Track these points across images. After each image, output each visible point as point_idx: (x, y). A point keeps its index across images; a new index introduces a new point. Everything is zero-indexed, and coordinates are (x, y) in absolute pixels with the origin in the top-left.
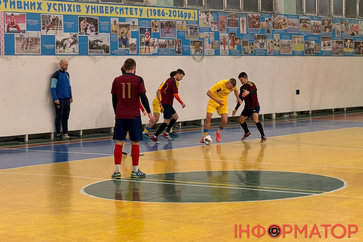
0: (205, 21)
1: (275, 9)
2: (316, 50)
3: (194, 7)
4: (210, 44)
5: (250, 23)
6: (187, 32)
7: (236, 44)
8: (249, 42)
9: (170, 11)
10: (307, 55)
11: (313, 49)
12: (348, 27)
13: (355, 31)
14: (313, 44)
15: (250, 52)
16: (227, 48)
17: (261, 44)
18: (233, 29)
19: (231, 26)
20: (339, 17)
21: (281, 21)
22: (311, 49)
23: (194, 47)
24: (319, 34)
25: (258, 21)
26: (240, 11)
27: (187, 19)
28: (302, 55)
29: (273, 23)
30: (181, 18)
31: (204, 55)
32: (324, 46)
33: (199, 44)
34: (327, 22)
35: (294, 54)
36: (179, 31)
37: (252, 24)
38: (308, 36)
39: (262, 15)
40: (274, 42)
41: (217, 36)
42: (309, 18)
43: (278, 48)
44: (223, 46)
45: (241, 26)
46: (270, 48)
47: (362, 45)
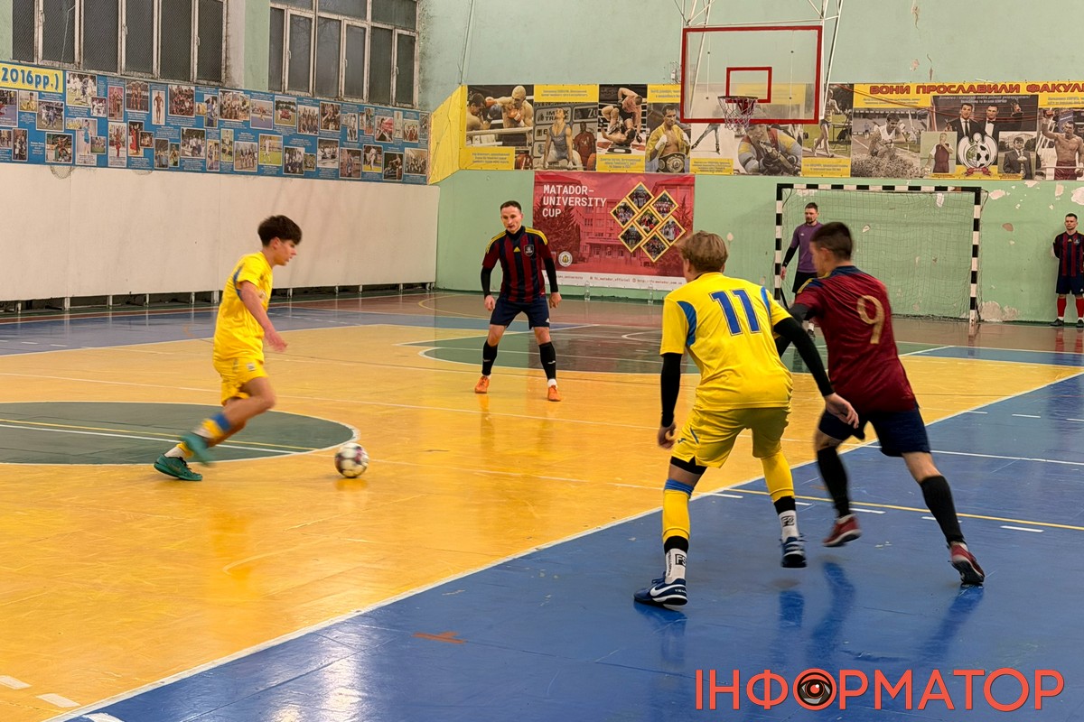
0: (79, 94)
1: (226, 77)
2: (307, 167)
3: (57, 64)
4: (88, 142)
5: (174, 104)
6: (40, 116)
7: (142, 145)
8: (169, 143)
9: (5, 70)
10: (289, 176)
11: (301, 164)
12: (373, 124)
13: (386, 130)
14: (300, 153)
15: (171, 163)
16: (123, 153)
17: (194, 148)
18: (138, 115)
19: (133, 108)
20: (355, 100)
21: (237, 103)
22: (296, 163)
23: (54, 147)
24: (313, 134)
25: (190, 100)
26: (152, 78)
27: (40, 88)
28: (278, 173)
29: (221, 107)
30: (27, 86)
31: (74, 164)
32: (323, 158)
33: (64, 143)
34: (330, 109)
35: (261, 172)
36: (23, 113)
37: (178, 104)
38: (291, 137)
39: (199, 90)
40: (222, 146)
41: (102, 126)
42: (294, 100)
43: (229, 157)
44: (115, 148)
45: (154, 108)
46: (214, 158)
47: (398, 159)
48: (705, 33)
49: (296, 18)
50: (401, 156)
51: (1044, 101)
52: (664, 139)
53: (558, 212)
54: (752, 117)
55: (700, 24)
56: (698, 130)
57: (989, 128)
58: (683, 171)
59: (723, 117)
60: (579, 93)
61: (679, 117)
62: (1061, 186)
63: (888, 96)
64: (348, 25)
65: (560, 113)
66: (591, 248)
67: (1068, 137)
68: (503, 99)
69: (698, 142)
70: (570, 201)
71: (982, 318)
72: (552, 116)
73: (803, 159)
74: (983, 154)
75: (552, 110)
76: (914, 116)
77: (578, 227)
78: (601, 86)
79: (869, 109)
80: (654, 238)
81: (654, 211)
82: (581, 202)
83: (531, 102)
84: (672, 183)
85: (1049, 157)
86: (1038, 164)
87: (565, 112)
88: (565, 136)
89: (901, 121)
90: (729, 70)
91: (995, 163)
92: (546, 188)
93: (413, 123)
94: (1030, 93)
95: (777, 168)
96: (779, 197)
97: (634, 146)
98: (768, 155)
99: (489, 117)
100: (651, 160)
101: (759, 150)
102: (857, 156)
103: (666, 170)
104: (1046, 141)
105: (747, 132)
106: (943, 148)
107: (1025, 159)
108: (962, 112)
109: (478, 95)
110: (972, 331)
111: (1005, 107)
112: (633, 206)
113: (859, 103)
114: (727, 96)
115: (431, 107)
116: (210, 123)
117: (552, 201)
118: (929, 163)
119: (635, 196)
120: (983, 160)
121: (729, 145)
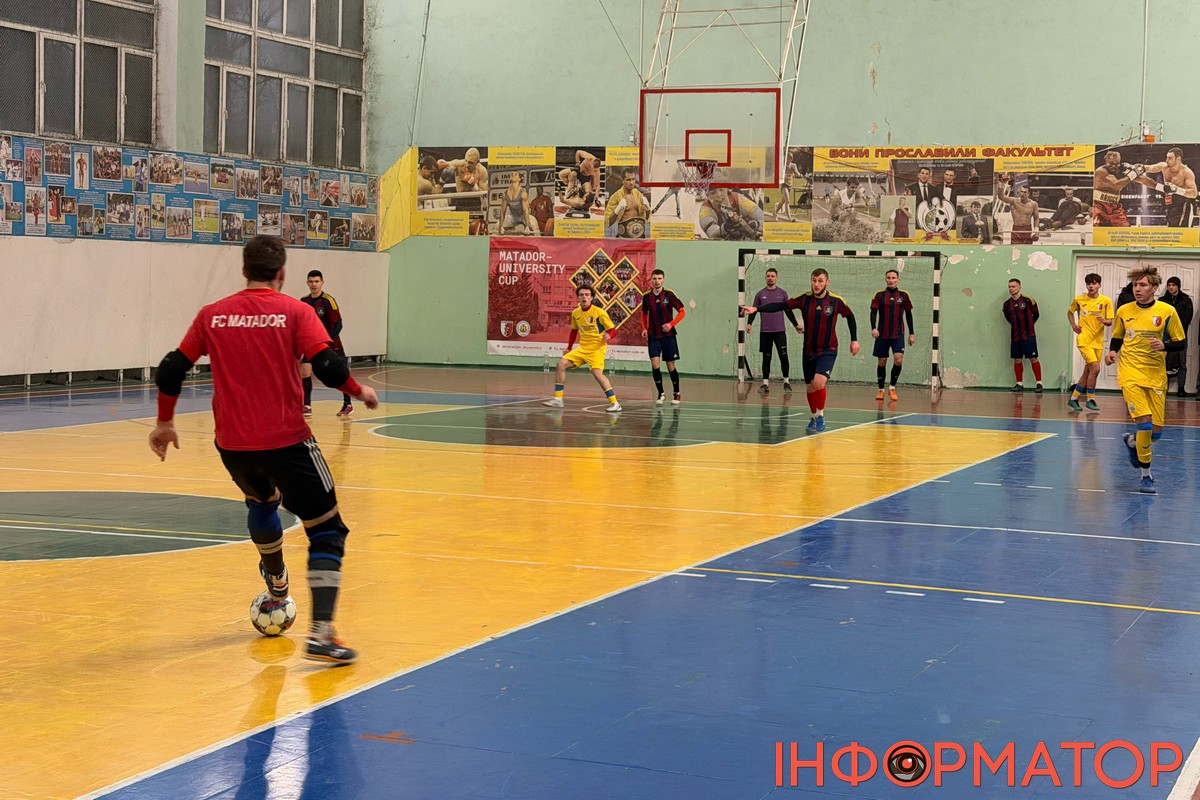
1: (157, 138)
2: (246, 233)
4: (2, 209)
5: (99, 167)
7: (63, 211)
8: (94, 209)
10: (227, 244)
11: (239, 231)
12: (317, 187)
13: (331, 195)
14: (239, 219)
15: (96, 230)
16: (42, 221)
17: (122, 214)
19: (53, 171)
20: (298, 163)
21: (169, 166)
22: (234, 229)
24: (252, 199)
25: (116, 163)
26: (74, 139)
28: (215, 241)
29: (152, 170)
32: (264, 224)
34: (271, 173)
35: (196, 239)
37: (104, 167)
38: (228, 202)
39: (126, 151)
40: (153, 212)
41: (18, 191)
42: (231, 162)
43: (161, 224)
44: (32, 214)
45: (77, 171)
46: (143, 225)
47: (345, 225)
48: (663, 95)
49: (234, 76)
50: (348, 222)
51: (1000, 165)
52: (623, 203)
53: (514, 280)
54: (713, 181)
55: (658, 86)
56: (657, 193)
57: (947, 192)
58: (643, 236)
59: (683, 181)
60: (535, 156)
61: (638, 180)
62: (1017, 251)
63: (848, 160)
64: (289, 84)
65: (516, 177)
66: (549, 316)
67: (1024, 201)
68: (456, 162)
69: (658, 206)
70: (527, 268)
71: (944, 384)
72: (507, 180)
73: (765, 224)
74: (942, 218)
75: (507, 173)
76: (874, 180)
77: (536, 296)
78: (557, 148)
79: (829, 173)
80: (615, 306)
81: (614, 277)
82: (539, 269)
83: (485, 164)
84: (634, 248)
85: (1006, 221)
86: (995, 229)
87: (521, 176)
88: (521, 200)
89: (861, 185)
90: (688, 132)
91: (954, 228)
92: (502, 254)
93: (361, 187)
94: (986, 158)
95: (738, 233)
96: (741, 263)
97: (593, 210)
98: (730, 220)
99: (441, 180)
100: (611, 224)
101: (720, 214)
102: (820, 221)
103: (626, 235)
104: (1002, 205)
105: (707, 195)
106: (902, 212)
107: (982, 223)
108: (920, 176)
109: (430, 157)
110: (934, 397)
111: (962, 171)
112: (593, 273)
113: (819, 166)
114: (687, 159)
115: (380, 170)
116: (139, 187)
117: (508, 268)
118: (889, 228)
119: (595, 262)
120: (941, 225)
121: (691, 208)
